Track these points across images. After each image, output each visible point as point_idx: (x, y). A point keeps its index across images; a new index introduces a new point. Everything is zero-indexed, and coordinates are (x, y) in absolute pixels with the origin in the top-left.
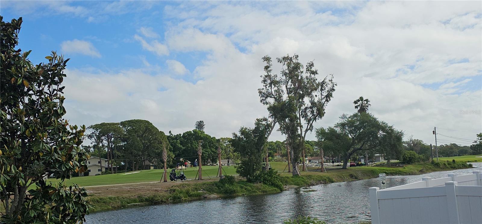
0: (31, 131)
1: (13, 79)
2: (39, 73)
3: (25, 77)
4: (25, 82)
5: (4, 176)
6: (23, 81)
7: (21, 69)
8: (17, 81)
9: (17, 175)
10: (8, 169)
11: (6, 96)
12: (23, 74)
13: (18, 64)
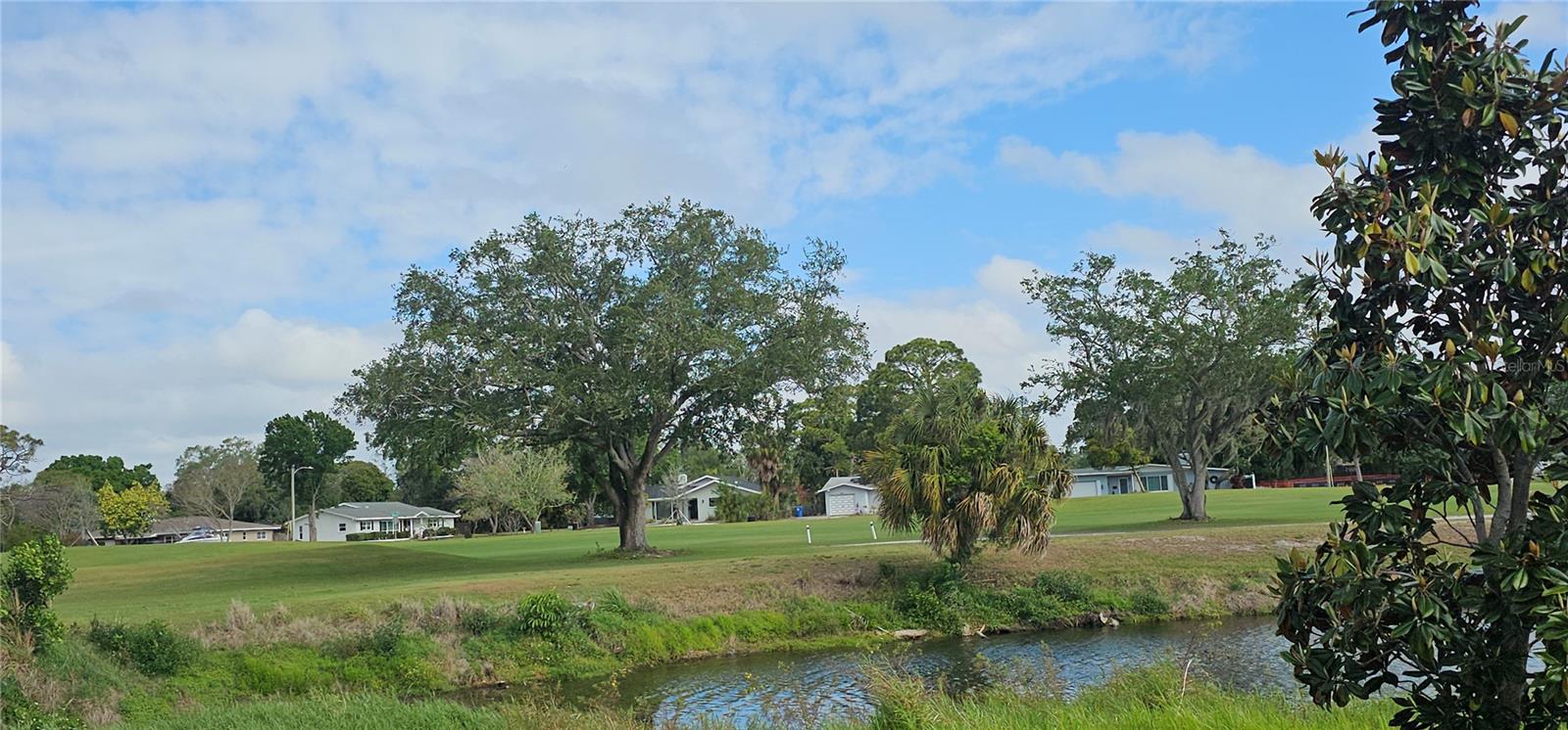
0: (1538, 271)
1: (1467, 114)
2: (1549, 89)
3: (1504, 105)
4: (1507, 118)
5: (1472, 417)
6: (1498, 117)
7: (1491, 78)
8: (1478, 116)
9: (1513, 418)
10: (1484, 397)
11: (1445, 174)
12: (1497, 93)
13: (1479, 66)
